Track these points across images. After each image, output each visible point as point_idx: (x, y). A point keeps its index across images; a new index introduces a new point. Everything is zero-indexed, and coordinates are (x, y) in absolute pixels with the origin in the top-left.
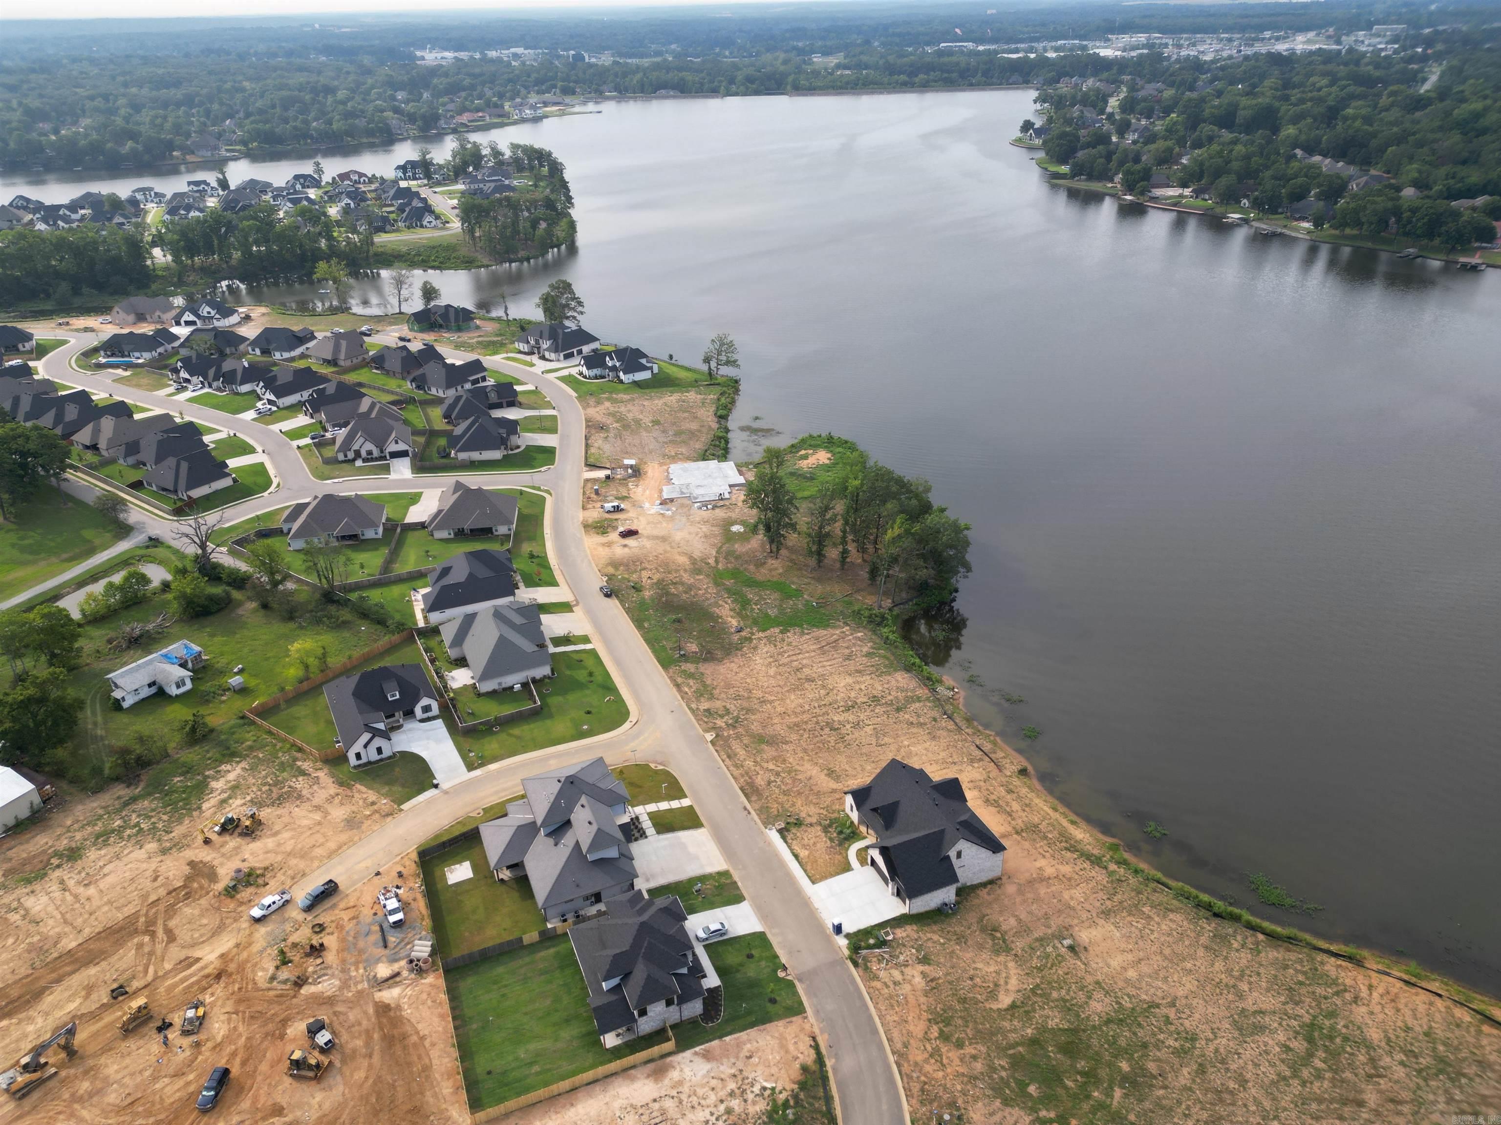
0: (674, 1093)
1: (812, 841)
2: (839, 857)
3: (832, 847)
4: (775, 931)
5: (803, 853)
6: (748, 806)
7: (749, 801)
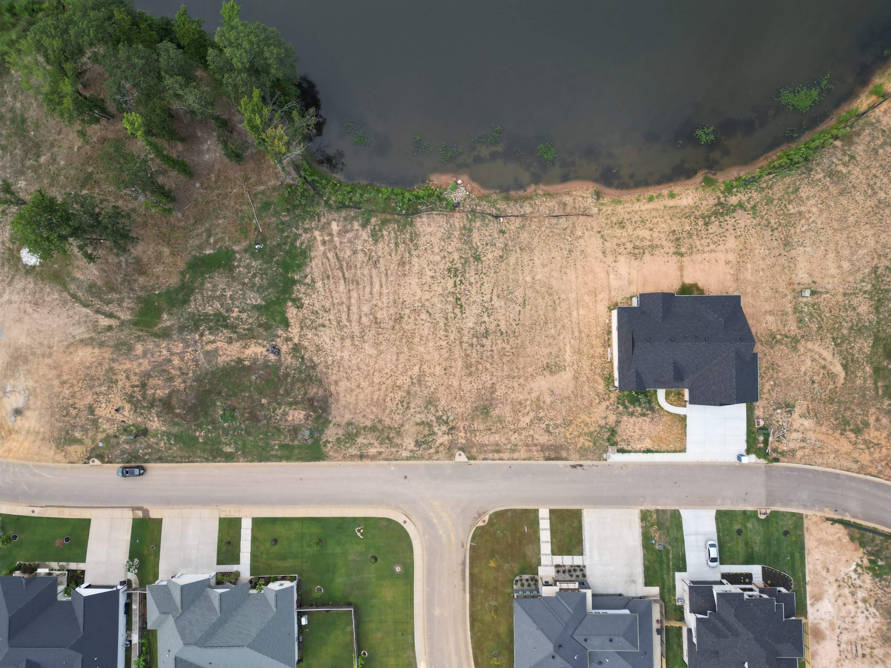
0: (838, 631)
1: (638, 431)
2: (664, 419)
3: (652, 419)
4: (719, 502)
5: (648, 444)
6: (573, 463)
7: (566, 459)
